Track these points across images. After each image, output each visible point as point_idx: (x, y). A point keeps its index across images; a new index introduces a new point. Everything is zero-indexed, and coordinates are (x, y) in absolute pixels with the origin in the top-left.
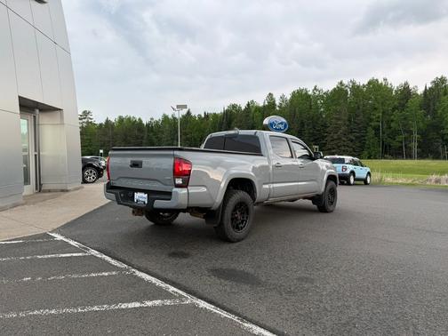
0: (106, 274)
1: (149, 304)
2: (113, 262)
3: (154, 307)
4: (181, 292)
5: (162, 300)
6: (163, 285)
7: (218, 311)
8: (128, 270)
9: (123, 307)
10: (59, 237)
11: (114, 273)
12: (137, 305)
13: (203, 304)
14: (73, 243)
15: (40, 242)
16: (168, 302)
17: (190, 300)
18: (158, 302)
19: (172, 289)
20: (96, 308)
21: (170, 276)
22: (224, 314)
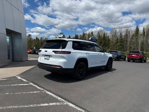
0: (36, 92)
1: (51, 104)
2: (38, 88)
3: (53, 106)
4: (63, 100)
5: (56, 103)
6: (56, 97)
7: (77, 108)
8: (43, 91)
9: (42, 105)
10: (19, 78)
11: (38, 92)
12: (47, 105)
13: (71, 105)
14: (24, 80)
15: (13, 79)
16: (58, 104)
17: (66, 103)
18: (54, 104)
19: (59, 98)
20: (32, 106)
21: (58, 93)
22: (79, 109)
